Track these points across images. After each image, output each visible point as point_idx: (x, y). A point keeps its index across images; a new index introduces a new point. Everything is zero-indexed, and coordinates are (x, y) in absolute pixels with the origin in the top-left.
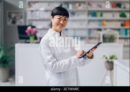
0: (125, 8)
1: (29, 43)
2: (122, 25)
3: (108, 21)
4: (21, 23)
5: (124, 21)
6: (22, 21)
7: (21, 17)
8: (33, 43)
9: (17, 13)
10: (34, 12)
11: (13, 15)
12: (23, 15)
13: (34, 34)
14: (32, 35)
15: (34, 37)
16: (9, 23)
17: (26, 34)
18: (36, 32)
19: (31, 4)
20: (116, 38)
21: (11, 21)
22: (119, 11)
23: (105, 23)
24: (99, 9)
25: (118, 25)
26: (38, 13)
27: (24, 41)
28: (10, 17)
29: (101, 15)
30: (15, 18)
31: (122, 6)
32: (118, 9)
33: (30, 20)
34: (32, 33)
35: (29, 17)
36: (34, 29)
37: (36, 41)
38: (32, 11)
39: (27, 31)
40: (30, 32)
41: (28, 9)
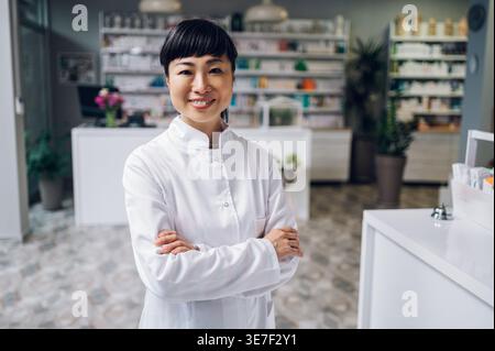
0: (304, 51)
1: (103, 126)
2: (299, 87)
3: (271, 77)
4: (89, 79)
5: (303, 78)
6: (92, 74)
7: (90, 67)
8: (114, 127)
9: (80, 57)
10: (117, 57)
11: (72, 63)
12: (93, 61)
13: (114, 106)
14: (110, 110)
15: (114, 112)
16: (64, 79)
17: (97, 106)
18: (120, 102)
19: (111, 38)
20: (296, 114)
21: (67, 74)
22: (292, 59)
23: (265, 81)
24: (253, 53)
25: (290, 87)
26: (125, 58)
27: (93, 120)
28: (65, 65)
29: (258, 67)
30: (75, 68)
31: (300, 48)
32: (291, 54)
33: (107, 74)
34: (111, 103)
35: (106, 67)
36: (115, 96)
37: (119, 122)
38: (113, 55)
39: (98, 100)
40: (106, 101)
41: (105, 50)
